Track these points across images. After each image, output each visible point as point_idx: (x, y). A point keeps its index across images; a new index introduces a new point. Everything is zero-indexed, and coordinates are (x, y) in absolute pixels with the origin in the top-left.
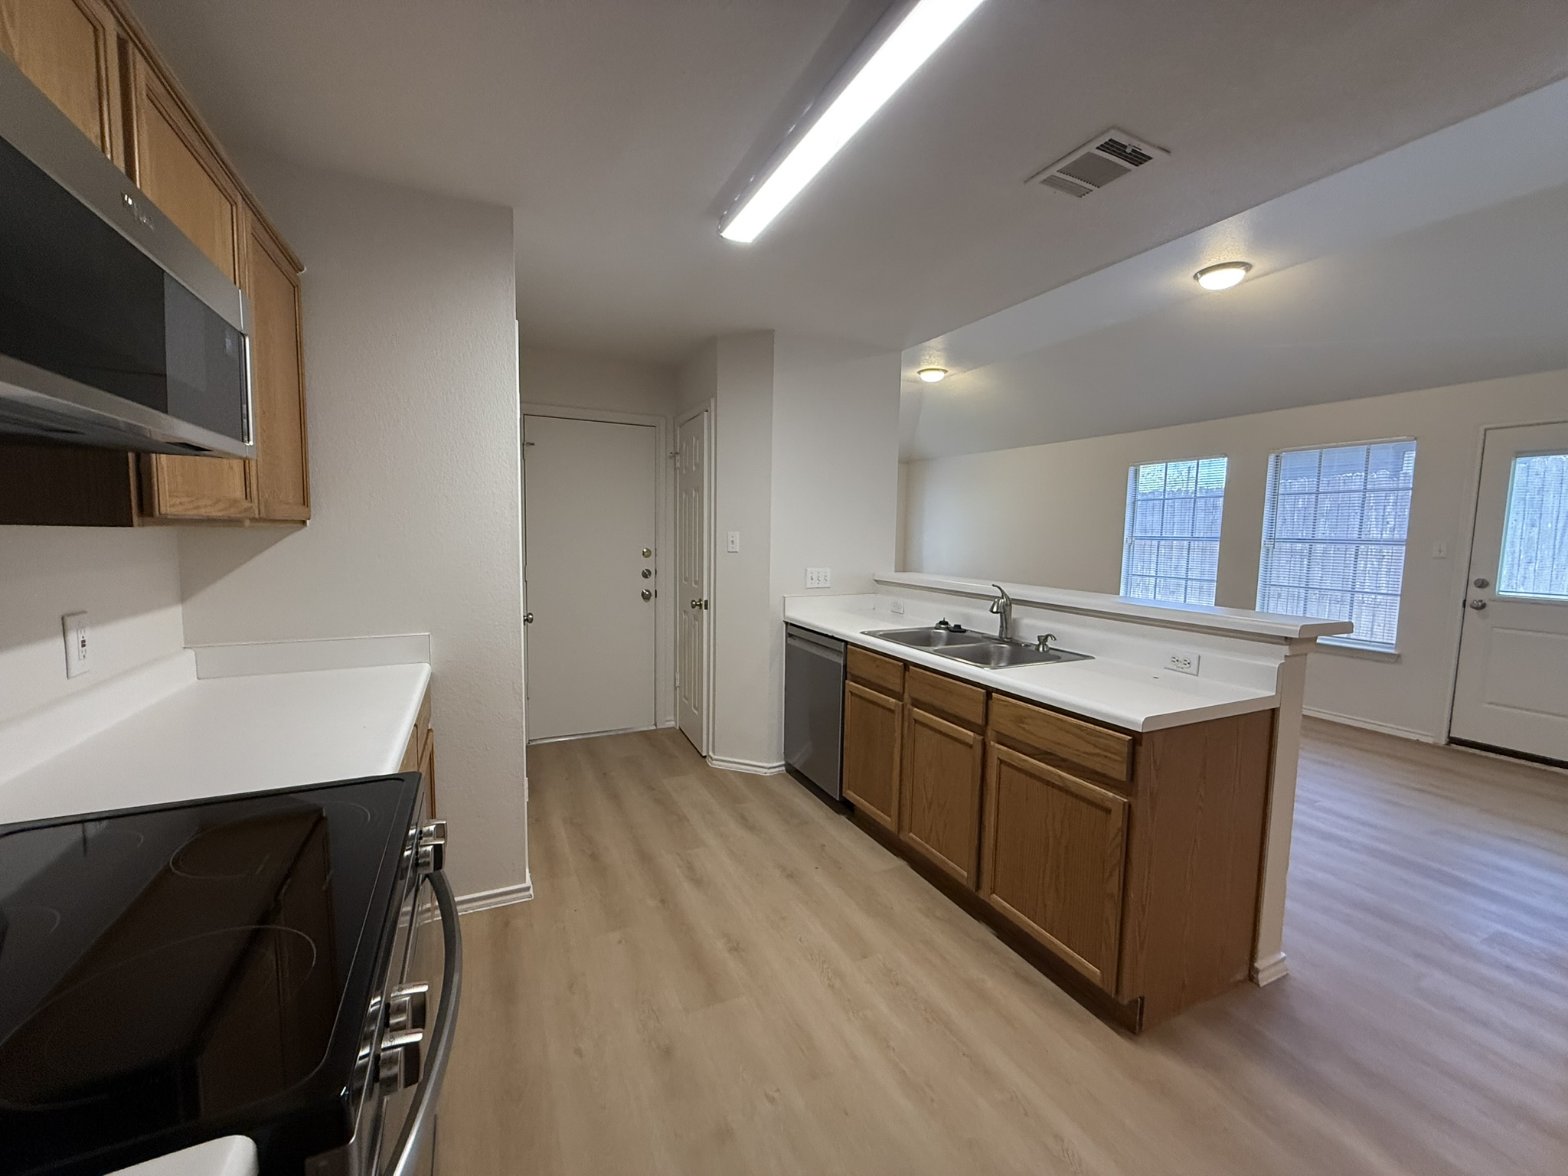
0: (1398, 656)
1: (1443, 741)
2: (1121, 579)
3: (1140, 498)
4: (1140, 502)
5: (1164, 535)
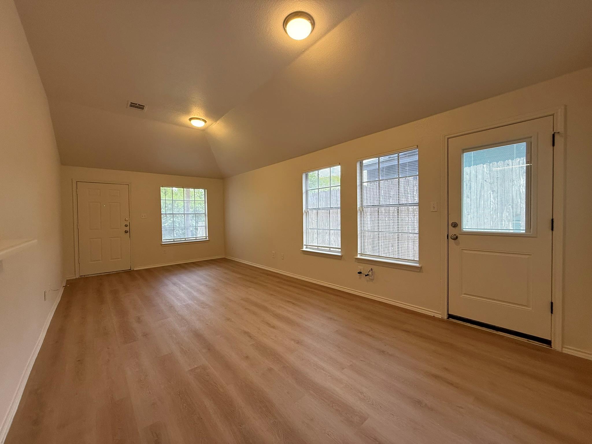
0: (421, 268)
1: (445, 317)
2: (304, 231)
3: (309, 189)
4: (309, 191)
5: (319, 207)
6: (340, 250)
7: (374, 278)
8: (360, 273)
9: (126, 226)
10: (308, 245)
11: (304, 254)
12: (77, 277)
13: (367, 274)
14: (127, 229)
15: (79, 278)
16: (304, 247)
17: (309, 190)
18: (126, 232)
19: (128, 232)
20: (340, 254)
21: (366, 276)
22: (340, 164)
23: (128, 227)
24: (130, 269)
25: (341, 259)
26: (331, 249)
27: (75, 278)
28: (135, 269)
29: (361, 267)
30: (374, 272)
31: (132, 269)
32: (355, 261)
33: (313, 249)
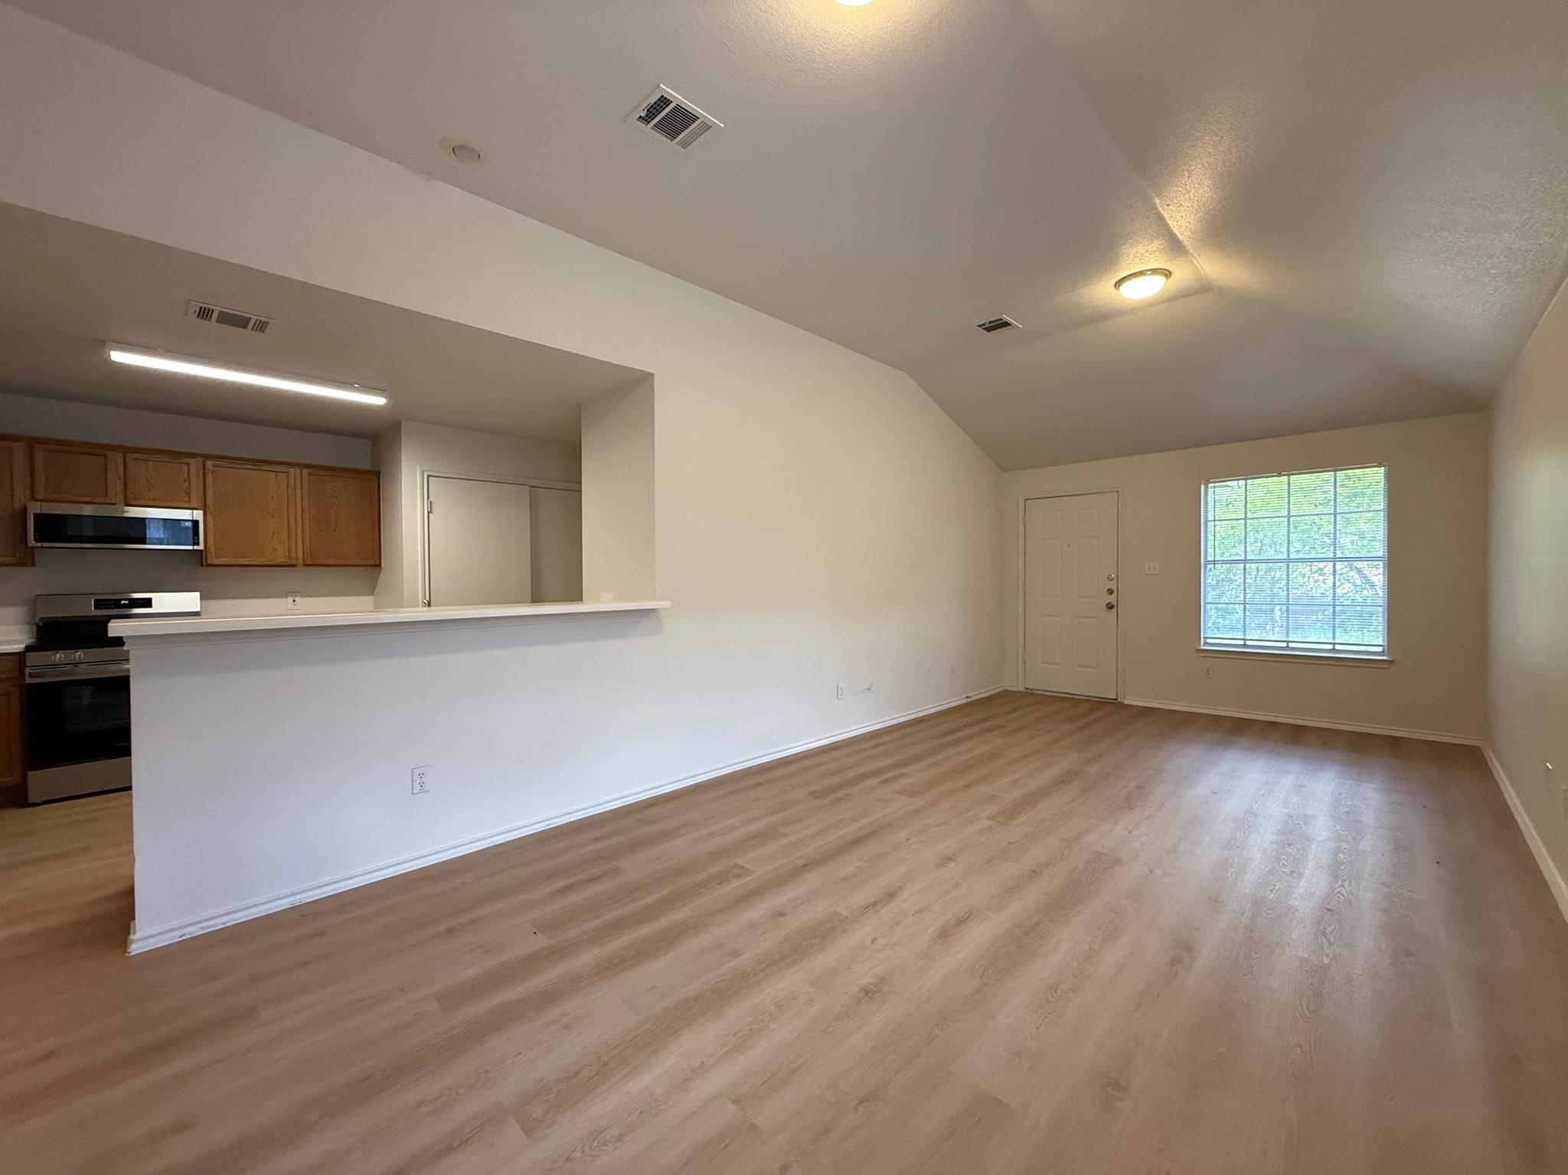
9: (1110, 592)
12: (1020, 689)
14: (1112, 599)
15: (1022, 692)
18: (1110, 607)
19: (1112, 607)
23: (1114, 595)
24: (1116, 699)
27: (1016, 690)
28: (1126, 702)
31: (1119, 700)
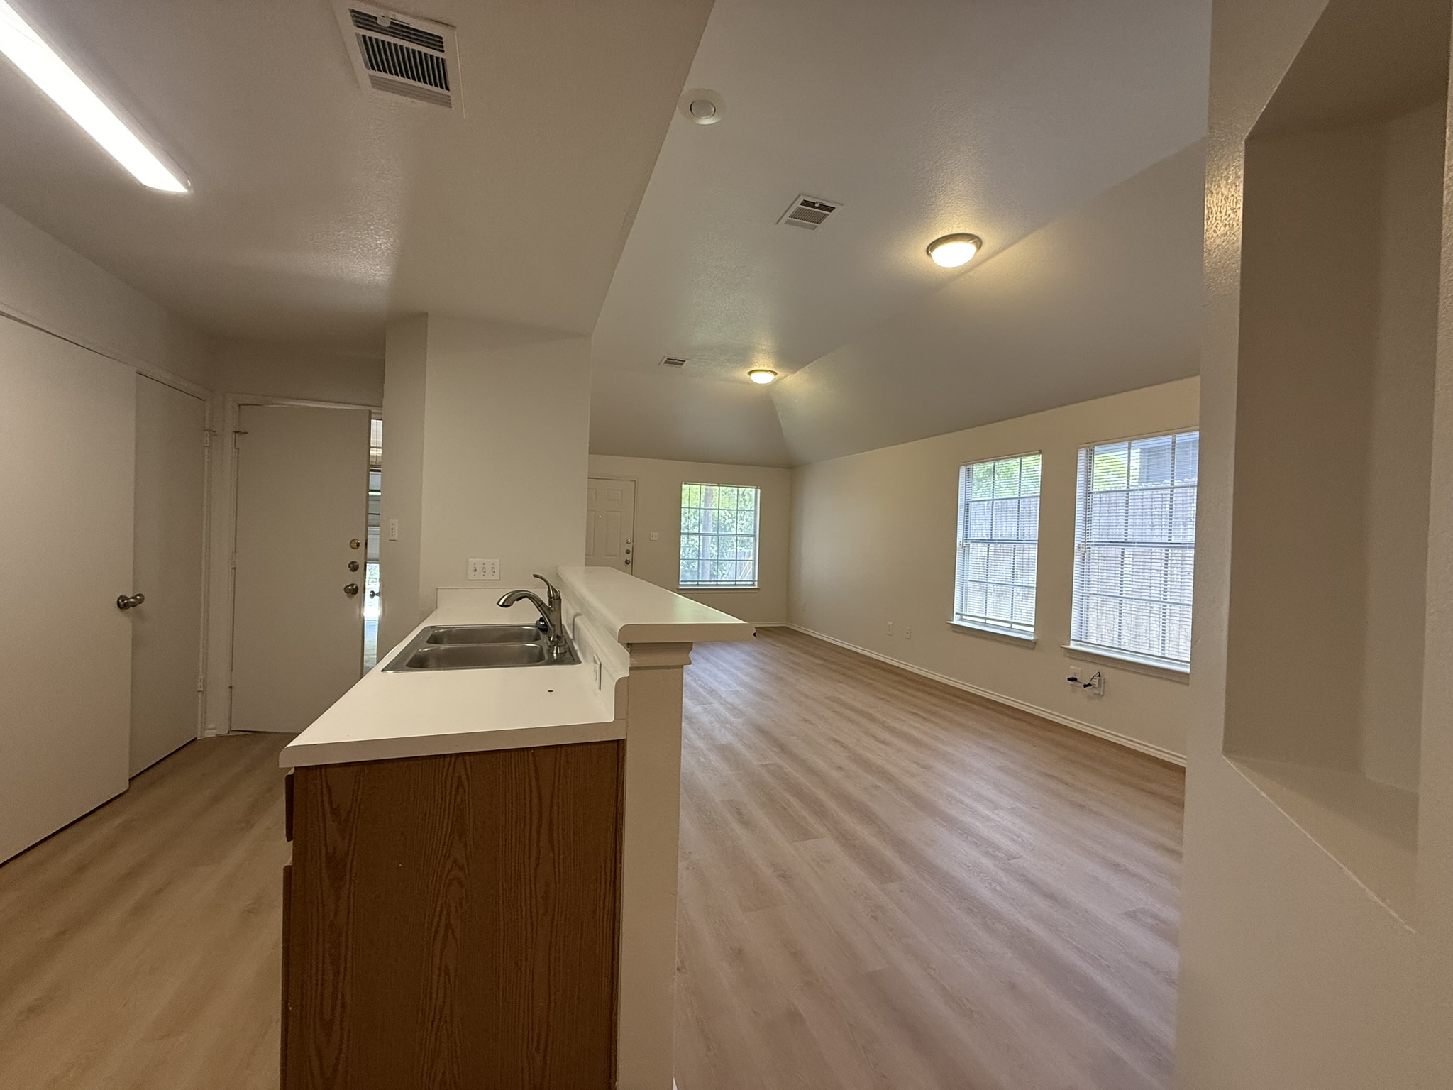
2: (956, 585)
3: (973, 499)
4: (973, 503)
5: (993, 538)
6: (1032, 630)
7: (1104, 691)
8: (1074, 680)
10: (963, 615)
11: (955, 632)
13: (1087, 683)
14: (629, 557)
16: (956, 617)
17: (973, 501)
18: (627, 562)
20: (1032, 638)
21: (1085, 686)
22: (1040, 452)
25: (1034, 648)
26: (1014, 626)
29: (1075, 669)
30: (1104, 679)
32: (1065, 656)
33: (975, 622)
